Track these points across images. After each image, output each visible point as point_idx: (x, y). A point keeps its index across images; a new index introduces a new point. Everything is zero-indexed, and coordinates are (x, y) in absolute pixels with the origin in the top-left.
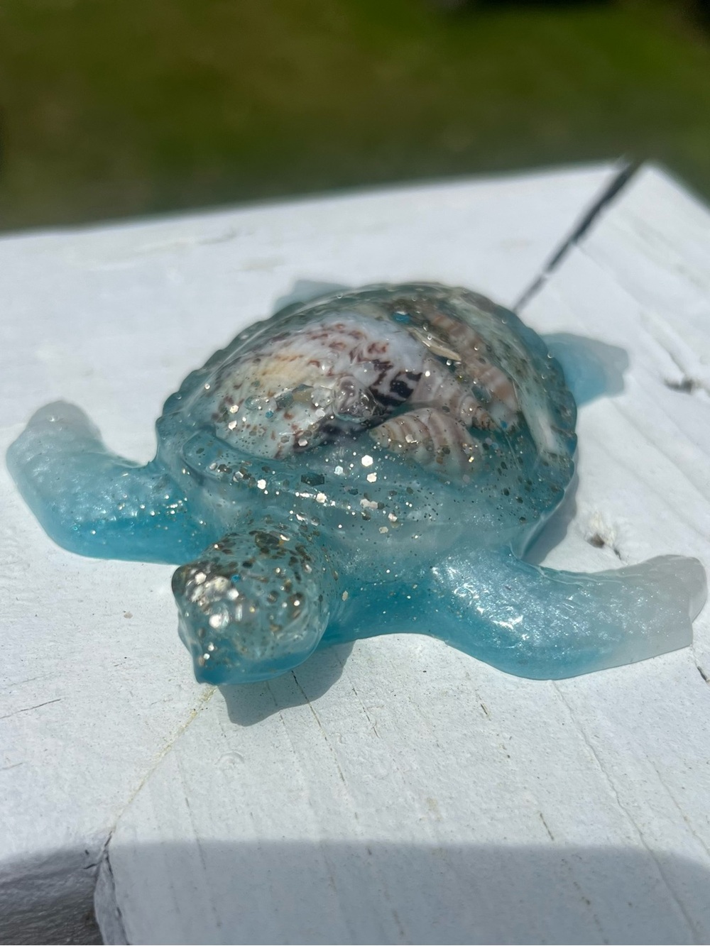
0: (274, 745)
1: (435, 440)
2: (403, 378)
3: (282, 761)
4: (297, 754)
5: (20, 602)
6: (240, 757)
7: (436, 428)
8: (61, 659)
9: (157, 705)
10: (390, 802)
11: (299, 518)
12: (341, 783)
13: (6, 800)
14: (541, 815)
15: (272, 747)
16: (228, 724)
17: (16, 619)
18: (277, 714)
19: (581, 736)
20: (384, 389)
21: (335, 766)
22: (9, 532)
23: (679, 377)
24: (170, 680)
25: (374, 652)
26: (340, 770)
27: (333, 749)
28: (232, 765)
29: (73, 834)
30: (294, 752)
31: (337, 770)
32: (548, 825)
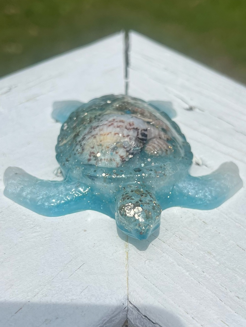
0: (156, 253)
1: (162, 148)
2: (143, 132)
3: (162, 257)
4: (165, 253)
5: (47, 238)
6: (151, 260)
7: (161, 144)
8: (75, 251)
9: (114, 254)
10: (199, 257)
11: (139, 183)
12: (182, 256)
13: (91, 298)
14: (238, 245)
15: (156, 254)
16: (139, 252)
17: (51, 244)
18: (151, 244)
19: (233, 221)
20: (140, 136)
21: (177, 252)
22: (24, 217)
23: (187, 106)
24: (112, 246)
25: (163, 216)
26: (180, 253)
27: (174, 248)
28: (149, 263)
29: (118, 300)
30: (164, 253)
31: (179, 254)
32: (241, 247)
